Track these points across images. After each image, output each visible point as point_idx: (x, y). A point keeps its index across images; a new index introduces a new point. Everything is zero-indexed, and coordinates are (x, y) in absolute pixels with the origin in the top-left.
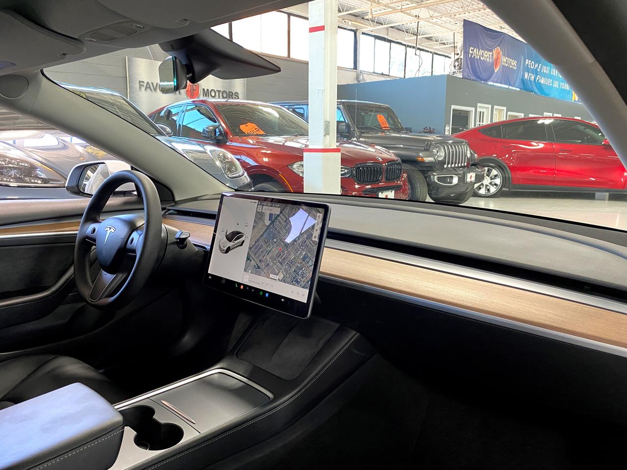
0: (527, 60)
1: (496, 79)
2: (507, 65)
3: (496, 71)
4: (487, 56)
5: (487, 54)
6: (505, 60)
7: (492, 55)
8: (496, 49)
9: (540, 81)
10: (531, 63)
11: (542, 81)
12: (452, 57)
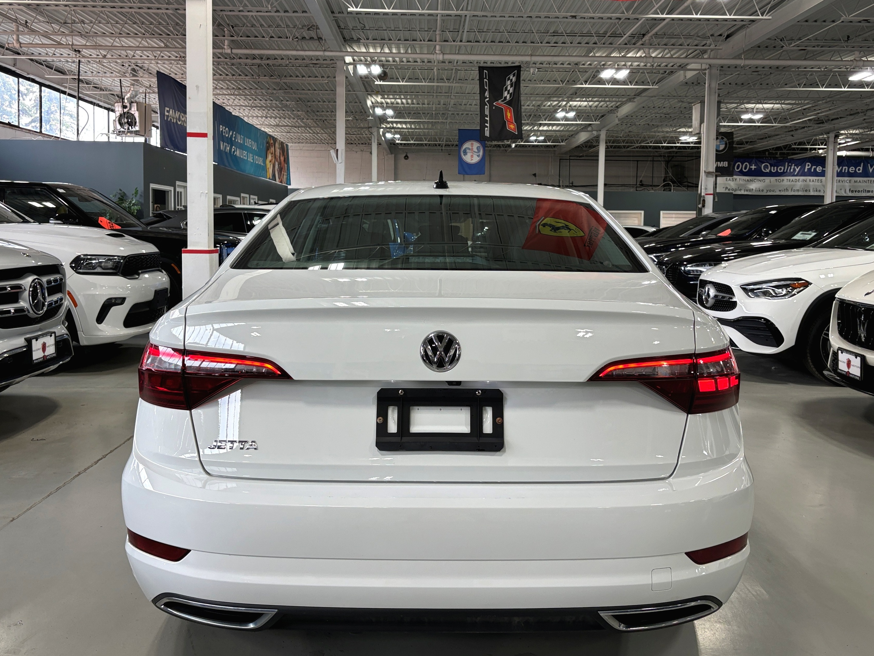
0: (221, 126)
4: (183, 119)
9: (235, 153)
10: (225, 129)
11: (238, 153)
12: (116, 109)
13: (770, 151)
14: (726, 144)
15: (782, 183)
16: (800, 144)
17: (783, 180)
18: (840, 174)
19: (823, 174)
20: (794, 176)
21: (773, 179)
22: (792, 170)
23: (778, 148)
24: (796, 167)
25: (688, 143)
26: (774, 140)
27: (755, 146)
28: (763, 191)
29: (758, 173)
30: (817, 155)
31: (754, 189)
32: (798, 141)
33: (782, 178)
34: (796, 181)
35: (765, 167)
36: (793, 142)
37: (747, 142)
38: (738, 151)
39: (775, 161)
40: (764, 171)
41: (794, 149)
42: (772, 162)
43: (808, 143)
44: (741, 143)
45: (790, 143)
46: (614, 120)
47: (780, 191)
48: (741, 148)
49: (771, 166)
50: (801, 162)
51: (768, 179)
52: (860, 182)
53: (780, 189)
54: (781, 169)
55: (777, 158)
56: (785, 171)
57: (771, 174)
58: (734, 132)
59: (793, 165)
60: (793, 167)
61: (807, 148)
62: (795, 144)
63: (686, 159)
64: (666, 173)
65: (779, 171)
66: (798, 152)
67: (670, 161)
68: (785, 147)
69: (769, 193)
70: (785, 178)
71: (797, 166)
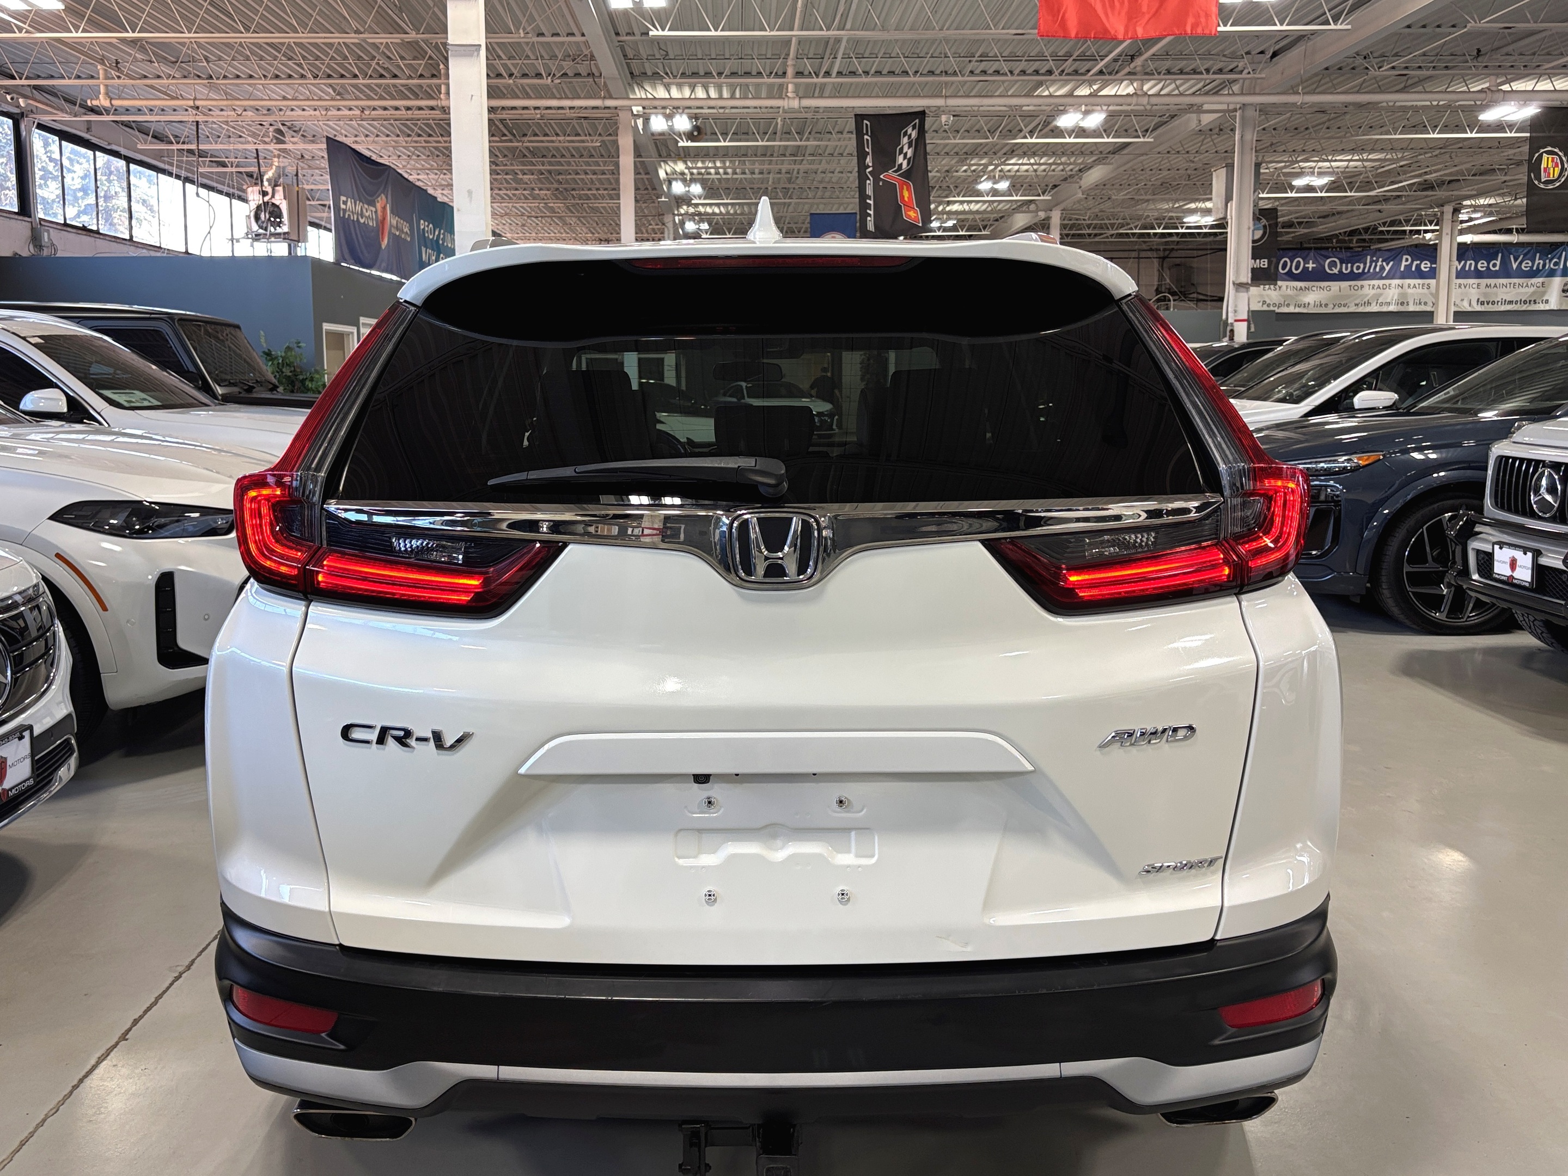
0: (422, 222)
1: (384, 265)
2: (397, 233)
3: (383, 247)
4: (367, 214)
5: (369, 211)
6: (394, 222)
7: (376, 212)
8: (379, 199)
10: (428, 226)
12: (250, 197)
13: (1341, 237)
14: (1265, 227)
15: (1360, 292)
16: (1393, 223)
17: (1362, 287)
18: (1461, 274)
19: (1432, 274)
20: (1382, 278)
21: (1345, 284)
22: (1378, 269)
23: (1352, 233)
24: (1384, 264)
25: (1200, 227)
26: (1347, 218)
27: (1314, 229)
28: (1326, 305)
29: (1319, 276)
30: (1422, 242)
31: (1312, 303)
32: (1389, 220)
33: (1359, 283)
34: (1384, 287)
35: (1332, 265)
36: (1380, 222)
37: (1300, 223)
38: (1285, 238)
39: (1349, 254)
40: (1329, 271)
41: (1382, 232)
42: (1344, 255)
43: (1407, 221)
44: (1290, 225)
45: (1376, 223)
46: (1075, 194)
47: (1357, 305)
48: (1289, 233)
49: (1341, 263)
50: (1394, 255)
51: (1335, 286)
52: (1495, 286)
53: (1357, 302)
54: (1358, 268)
55: (1352, 248)
56: (1366, 271)
57: (1341, 277)
58: (1279, 208)
59: (1380, 260)
60: (1379, 263)
61: (1405, 231)
62: (1384, 224)
63: (1195, 253)
64: (1161, 278)
65: (1355, 271)
66: (1389, 237)
67: (1167, 257)
68: (1366, 230)
69: (1337, 310)
70: (1365, 283)
71: (1387, 260)
